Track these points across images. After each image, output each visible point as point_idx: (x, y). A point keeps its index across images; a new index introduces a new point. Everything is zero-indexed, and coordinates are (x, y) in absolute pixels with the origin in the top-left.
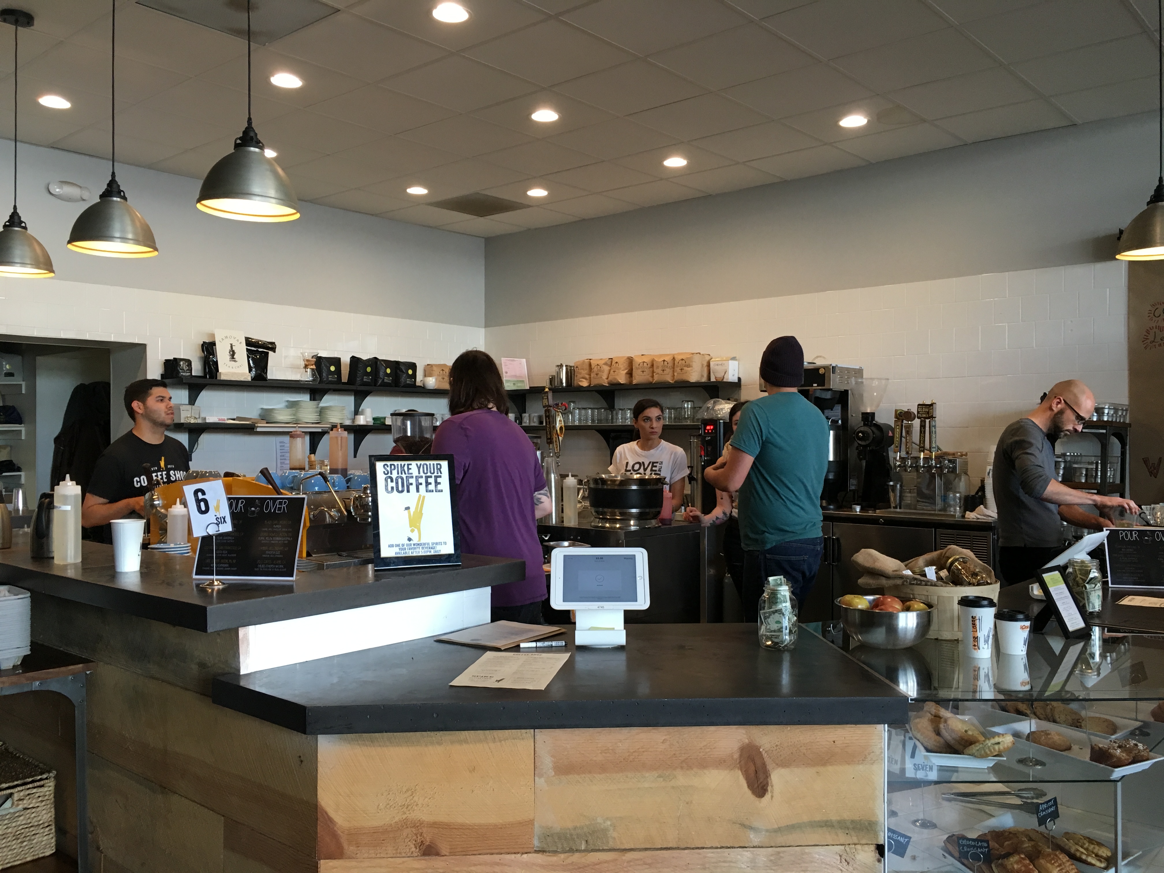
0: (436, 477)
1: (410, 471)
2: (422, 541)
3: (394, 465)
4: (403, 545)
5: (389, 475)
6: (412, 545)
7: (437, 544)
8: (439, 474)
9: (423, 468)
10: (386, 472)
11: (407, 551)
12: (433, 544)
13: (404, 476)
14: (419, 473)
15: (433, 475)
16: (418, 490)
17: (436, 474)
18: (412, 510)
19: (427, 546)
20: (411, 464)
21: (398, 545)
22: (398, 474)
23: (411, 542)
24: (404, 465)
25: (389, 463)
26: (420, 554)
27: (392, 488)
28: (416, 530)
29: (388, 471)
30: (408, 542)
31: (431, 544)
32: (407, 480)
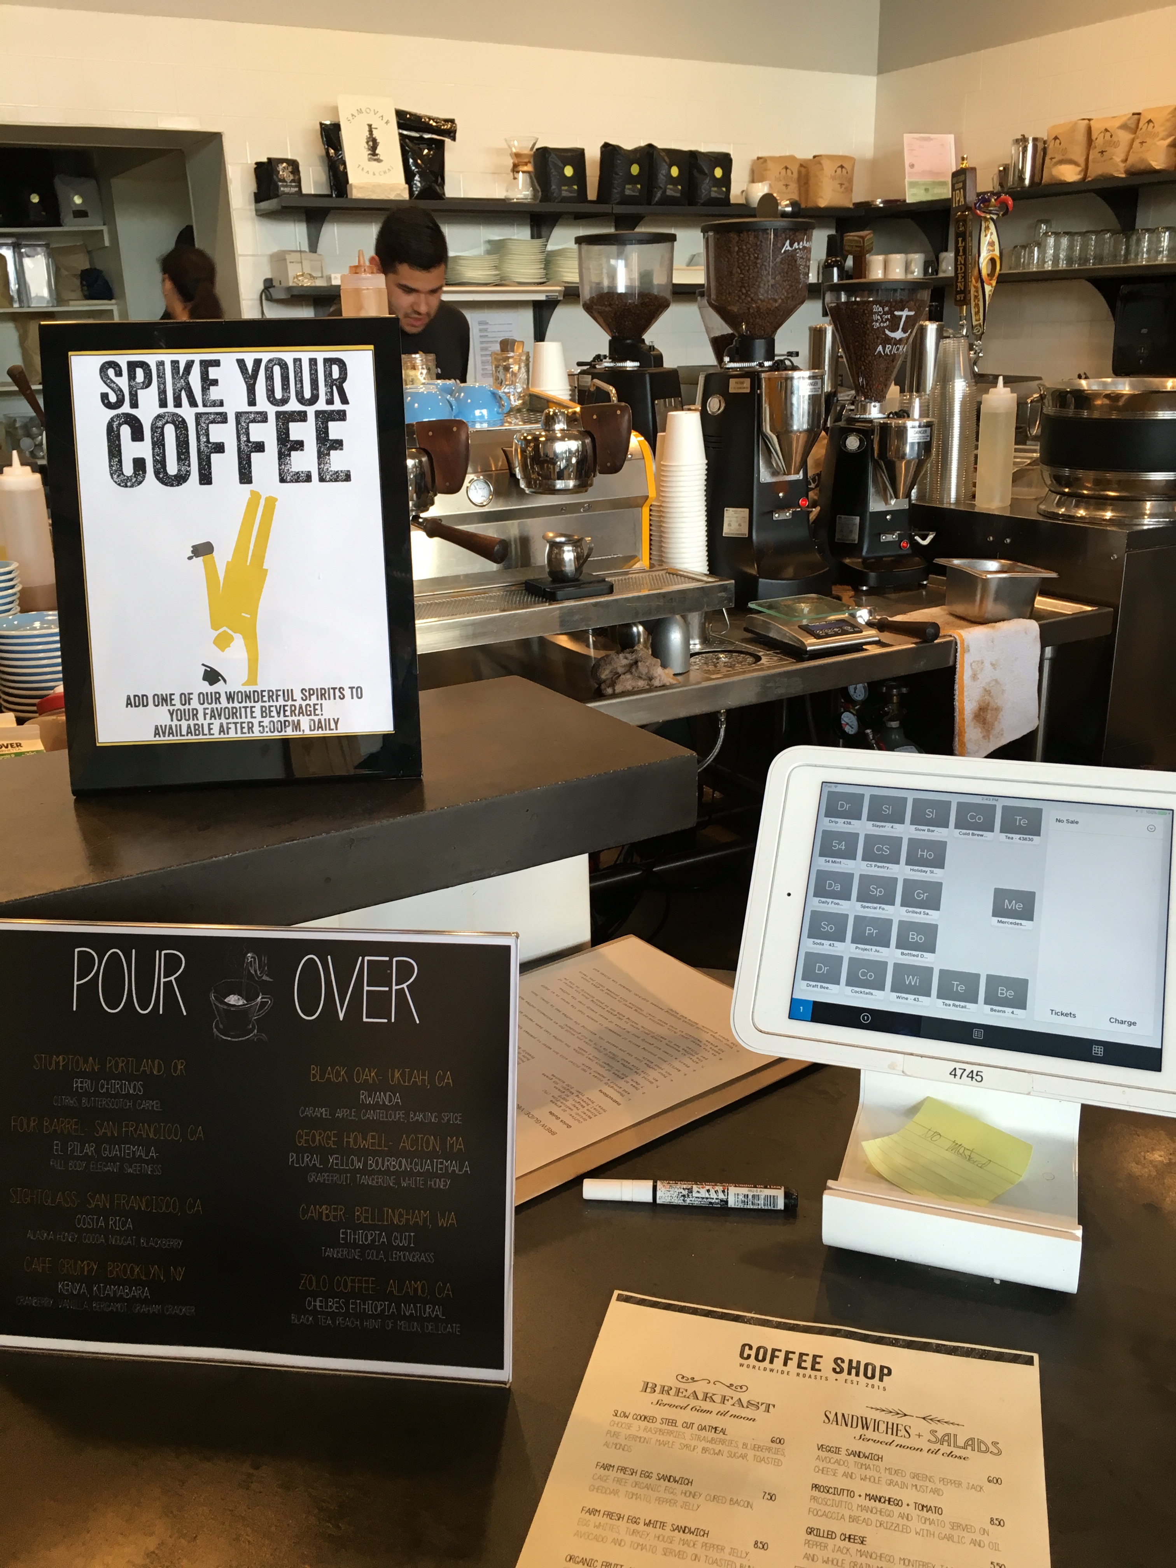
0: (324, 418)
1: (215, 393)
2: (264, 684)
3: (144, 365)
4: (186, 698)
5: (126, 408)
6: (223, 699)
7: (323, 694)
8: (338, 405)
9: (270, 378)
10: (113, 398)
11: (201, 720)
12: (308, 693)
13: (188, 413)
14: (252, 402)
15: (311, 411)
16: (245, 476)
17: (321, 405)
18: (222, 556)
19: (281, 702)
20: (217, 363)
21: (164, 700)
22: (163, 403)
23: (219, 687)
24: (189, 365)
25: (123, 359)
26: (257, 734)
27: (139, 464)
28: (238, 641)
29: (119, 392)
30: (206, 688)
31: (298, 695)
32: (203, 432)
